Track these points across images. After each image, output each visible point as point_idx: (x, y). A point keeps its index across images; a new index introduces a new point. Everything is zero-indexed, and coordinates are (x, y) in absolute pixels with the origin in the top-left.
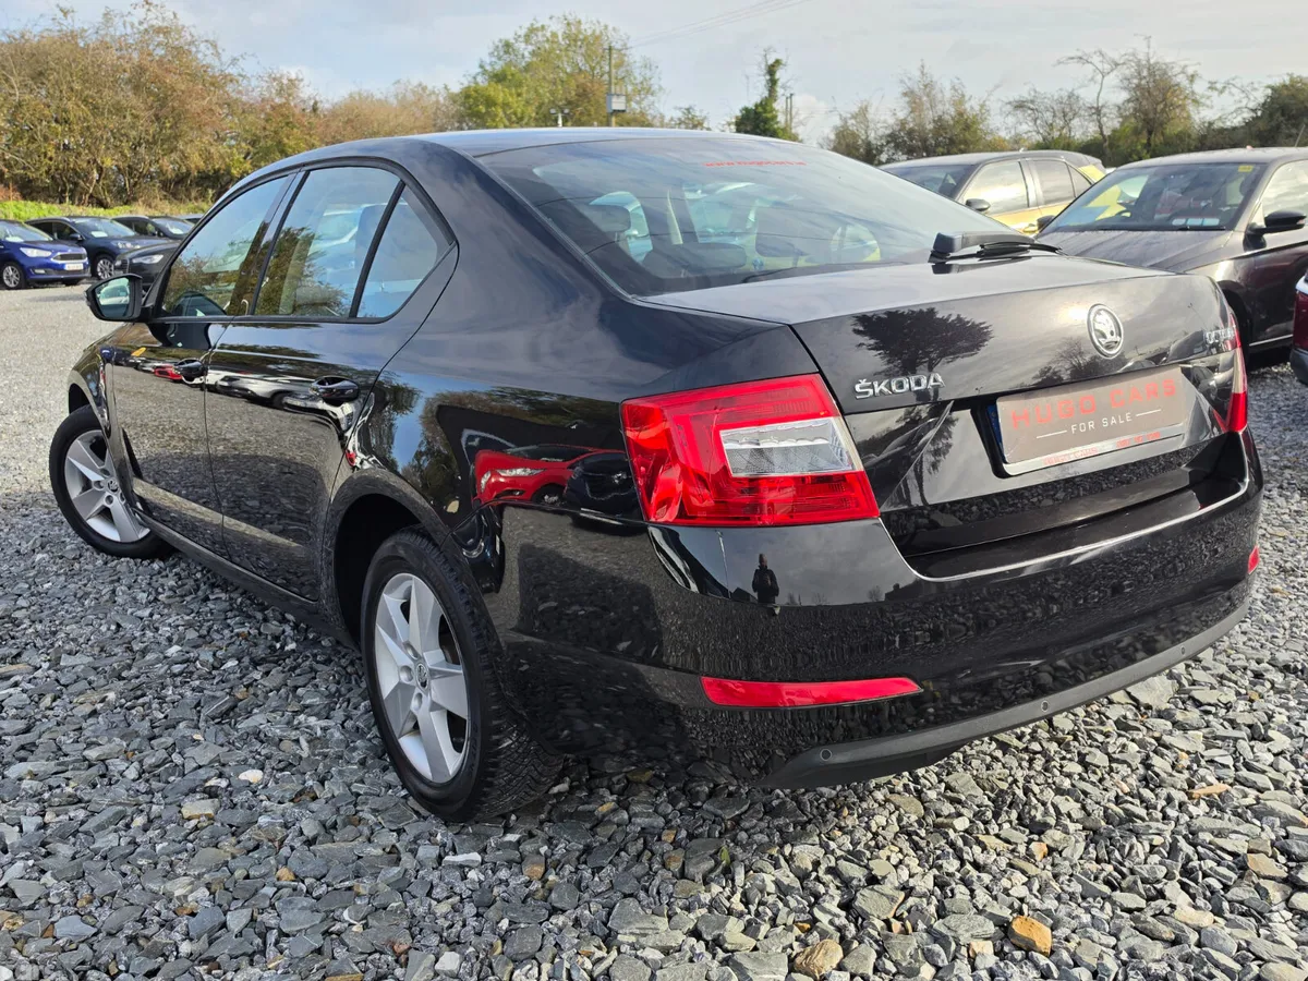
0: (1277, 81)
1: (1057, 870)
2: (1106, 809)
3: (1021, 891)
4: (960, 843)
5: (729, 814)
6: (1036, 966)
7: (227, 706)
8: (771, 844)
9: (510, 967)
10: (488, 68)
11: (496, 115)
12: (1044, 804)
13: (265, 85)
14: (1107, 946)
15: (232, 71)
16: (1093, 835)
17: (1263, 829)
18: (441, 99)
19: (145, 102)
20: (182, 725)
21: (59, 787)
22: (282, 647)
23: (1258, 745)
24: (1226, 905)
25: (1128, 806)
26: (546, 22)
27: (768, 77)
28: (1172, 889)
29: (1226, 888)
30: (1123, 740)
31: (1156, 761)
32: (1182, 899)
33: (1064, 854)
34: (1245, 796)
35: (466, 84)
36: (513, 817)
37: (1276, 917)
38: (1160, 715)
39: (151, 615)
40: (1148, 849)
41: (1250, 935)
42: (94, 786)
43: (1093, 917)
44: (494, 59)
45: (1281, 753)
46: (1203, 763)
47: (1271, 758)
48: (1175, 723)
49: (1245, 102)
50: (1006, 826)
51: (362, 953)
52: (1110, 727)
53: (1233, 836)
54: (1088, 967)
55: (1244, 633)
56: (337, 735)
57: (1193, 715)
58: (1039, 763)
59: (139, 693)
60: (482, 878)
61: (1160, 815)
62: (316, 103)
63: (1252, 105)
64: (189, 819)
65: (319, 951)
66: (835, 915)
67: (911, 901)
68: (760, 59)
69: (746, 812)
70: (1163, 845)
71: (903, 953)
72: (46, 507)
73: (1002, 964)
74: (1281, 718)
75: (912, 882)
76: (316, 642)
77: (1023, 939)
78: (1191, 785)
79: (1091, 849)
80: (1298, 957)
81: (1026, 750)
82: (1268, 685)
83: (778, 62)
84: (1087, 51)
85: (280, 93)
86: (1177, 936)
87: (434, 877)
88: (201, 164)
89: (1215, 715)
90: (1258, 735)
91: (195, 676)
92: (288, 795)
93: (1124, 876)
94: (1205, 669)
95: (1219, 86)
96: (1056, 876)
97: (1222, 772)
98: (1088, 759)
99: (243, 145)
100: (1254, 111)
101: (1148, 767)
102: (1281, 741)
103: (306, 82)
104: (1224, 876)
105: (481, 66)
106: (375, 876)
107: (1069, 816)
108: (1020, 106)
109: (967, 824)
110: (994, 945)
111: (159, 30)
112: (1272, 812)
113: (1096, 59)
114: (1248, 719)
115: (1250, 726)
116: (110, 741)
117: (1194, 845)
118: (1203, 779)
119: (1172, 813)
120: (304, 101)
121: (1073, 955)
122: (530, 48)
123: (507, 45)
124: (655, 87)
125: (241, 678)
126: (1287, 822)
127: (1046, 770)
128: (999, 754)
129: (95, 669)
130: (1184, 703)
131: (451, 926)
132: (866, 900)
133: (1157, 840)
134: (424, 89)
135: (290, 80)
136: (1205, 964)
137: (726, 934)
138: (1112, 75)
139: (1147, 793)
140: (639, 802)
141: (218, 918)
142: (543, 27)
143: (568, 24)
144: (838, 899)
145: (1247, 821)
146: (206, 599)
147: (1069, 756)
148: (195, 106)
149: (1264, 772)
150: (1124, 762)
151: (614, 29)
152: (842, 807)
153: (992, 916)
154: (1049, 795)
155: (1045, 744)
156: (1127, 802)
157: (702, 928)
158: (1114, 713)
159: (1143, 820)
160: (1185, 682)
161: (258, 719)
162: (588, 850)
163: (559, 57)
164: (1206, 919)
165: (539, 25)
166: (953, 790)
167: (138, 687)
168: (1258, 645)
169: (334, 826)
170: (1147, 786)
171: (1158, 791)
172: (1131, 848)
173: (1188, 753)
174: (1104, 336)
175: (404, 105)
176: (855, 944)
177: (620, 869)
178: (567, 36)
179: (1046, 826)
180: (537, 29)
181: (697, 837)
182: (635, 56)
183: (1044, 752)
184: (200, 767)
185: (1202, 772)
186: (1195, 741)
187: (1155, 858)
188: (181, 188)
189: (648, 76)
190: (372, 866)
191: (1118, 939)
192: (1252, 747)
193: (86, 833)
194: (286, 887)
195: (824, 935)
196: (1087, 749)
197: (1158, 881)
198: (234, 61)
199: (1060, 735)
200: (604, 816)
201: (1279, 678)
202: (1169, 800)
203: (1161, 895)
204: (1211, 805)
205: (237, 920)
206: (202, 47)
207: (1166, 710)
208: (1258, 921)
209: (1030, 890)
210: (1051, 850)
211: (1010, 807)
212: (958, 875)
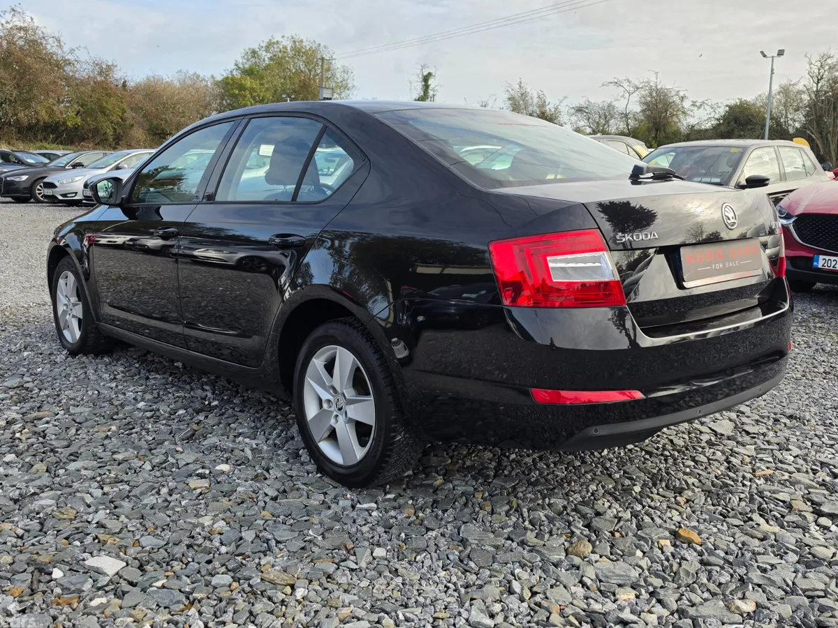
0: (732, 103)
1: (693, 509)
2: (712, 482)
3: (679, 519)
4: (639, 497)
5: (509, 485)
6: (695, 550)
7: (190, 433)
8: (537, 499)
9: (414, 555)
10: (241, 66)
11: (245, 96)
12: (679, 480)
13: (91, 68)
14: (729, 542)
15: (70, 57)
16: (708, 493)
17: (796, 490)
18: (209, 83)
19: (10, 75)
20: (166, 443)
21: (105, 474)
22: (209, 404)
23: (785, 453)
24: (785, 524)
25: (723, 480)
26: (280, 39)
27: (423, 83)
28: (756, 517)
29: (783, 516)
30: (712, 450)
31: (732, 459)
32: (762, 521)
33: (695, 502)
34: (783, 475)
35: (225, 75)
36: (388, 487)
37: (812, 528)
38: (729, 438)
39: (117, 386)
40: (738, 499)
41: (801, 536)
42: (127, 474)
43: (719, 529)
44: (244, 61)
45: (797, 456)
46: (757, 461)
47: (793, 459)
48: (737, 443)
49: (713, 114)
50: (661, 490)
51: (328, 549)
52: (703, 444)
53: (781, 493)
54: (722, 550)
55: (765, 400)
56: (265, 448)
57: (747, 439)
58: (670, 461)
59: (131, 427)
60: (381, 515)
61: (741, 484)
62: (125, 82)
63: (717, 116)
64: (195, 489)
65: (303, 548)
66: (582, 530)
67: (622, 523)
68: (419, 71)
69: (517, 484)
70: (746, 497)
71: (625, 546)
72: (14, 326)
73: (678, 550)
74: (793, 439)
75: (620, 515)
76: (229, 401)
77: (686, 538)
78: (754, 471)
79: (709, 499)
80: (826, 544)
81: (662, 455)
82: (783, 425)
83: (430, 74)
84: (621, 79)
85: (100, 73)
86: (764, 536)
87: (354, 514)
88: (46, 118)
89: (758, 439)
90: (783, 448)
91: (161, 418)
92: (249, 477)
93: (729, 512)
94: (748, 417)
95: (698, 104)
96: (693, 512)
97: (769, 465)
98: (696, 458)
99: (76, 106)
100: (718, 120)
101: (729, 462)
102: (796, 451)
103: (118, 68)
104: (781, 511)
105: (236, 65)
106: (320, 514)
107: (693, 484)
108: (579, 110)
109: (640, 490)
110: (671, 542)
111: (20, 29)
112: (799, 482)
113: (625, 85)
114: (777, 440)
115: (778, 444)
116: (126, 451)
117: (762, 498)
118: (759, 468)
119: (748, 483)
120: (117, 80)
121: (714, 545)
122: (269, 55)
123: (254, 52)
124: (350, 85)
125: (191, 419)
126: (808, 487)
127: (675, 464)
128: (647, 457)
129: (95, 414)
130: (740, 433)
131: (373, 537)
132: (597, 523)
133: (742, 496)
134: (198, 77)
135: (108, 66)
136: (782, 548)
137: (528, 538)
138: (635, 94)
139: (731, 474)
140: (456, 480)
141: (237, 535)
142: (277, 42)
143: (294, 42)
144: (582, 523)
145: (787, 487)
146: (147, 378)
147: (686, 458)
148: (45, 79)
149: (791, 465)
150: (716, 460)
151: (325, 47)
152: (571, 481)
153: (666, 529)
154: (681, 475)
155: (672, 452)
156: (722, 478)
157: (513, 537)
158: (705, 438)
159: (733, 486)
160: (738, 423)
161: (212, 440)
162: (435, 502)
163: (288, 62)
164: (777, 529)
165: (275, 41)
166: (628, 473)
167: (129, 423)
168: (773, 406)
169: (285, 491)
170: (730, 471)
171: (737, 473)
172: (730, 499)
173: (748, 456)
174: (729, 219)
175: (184, 87)
176: (598, 543)
177: (457, 510)
178: (293, 49)
179: (683, 489)
180: (274, 43)
181: (494, 495)
182: (338, 64)
183: (672, 455)
184: (188, 464)
185: (758, 465)
186: (750, 450)
187: (743, 504)
188: (31, 134)
189: (346, 78)
190: (316, 510)
191: (734, 538)
192: (782, 454)
193: (135, 496)
194: (269, 520)
195: (579, 539)
196: (695, 455)
197: (747, 514)
198: (72, 51)
199: (678, 448)
200: (438, 486)
201: (787, 421)
202: (744, 477)
203: (751, 519)
204: (766, 480)
205: (249, 535)
206: (51, 40)
207: (732, 436)
208: (804, 530)
209: (682, 518)
210: (688, 501)
211: (660, 481)
212: (643, 512)
